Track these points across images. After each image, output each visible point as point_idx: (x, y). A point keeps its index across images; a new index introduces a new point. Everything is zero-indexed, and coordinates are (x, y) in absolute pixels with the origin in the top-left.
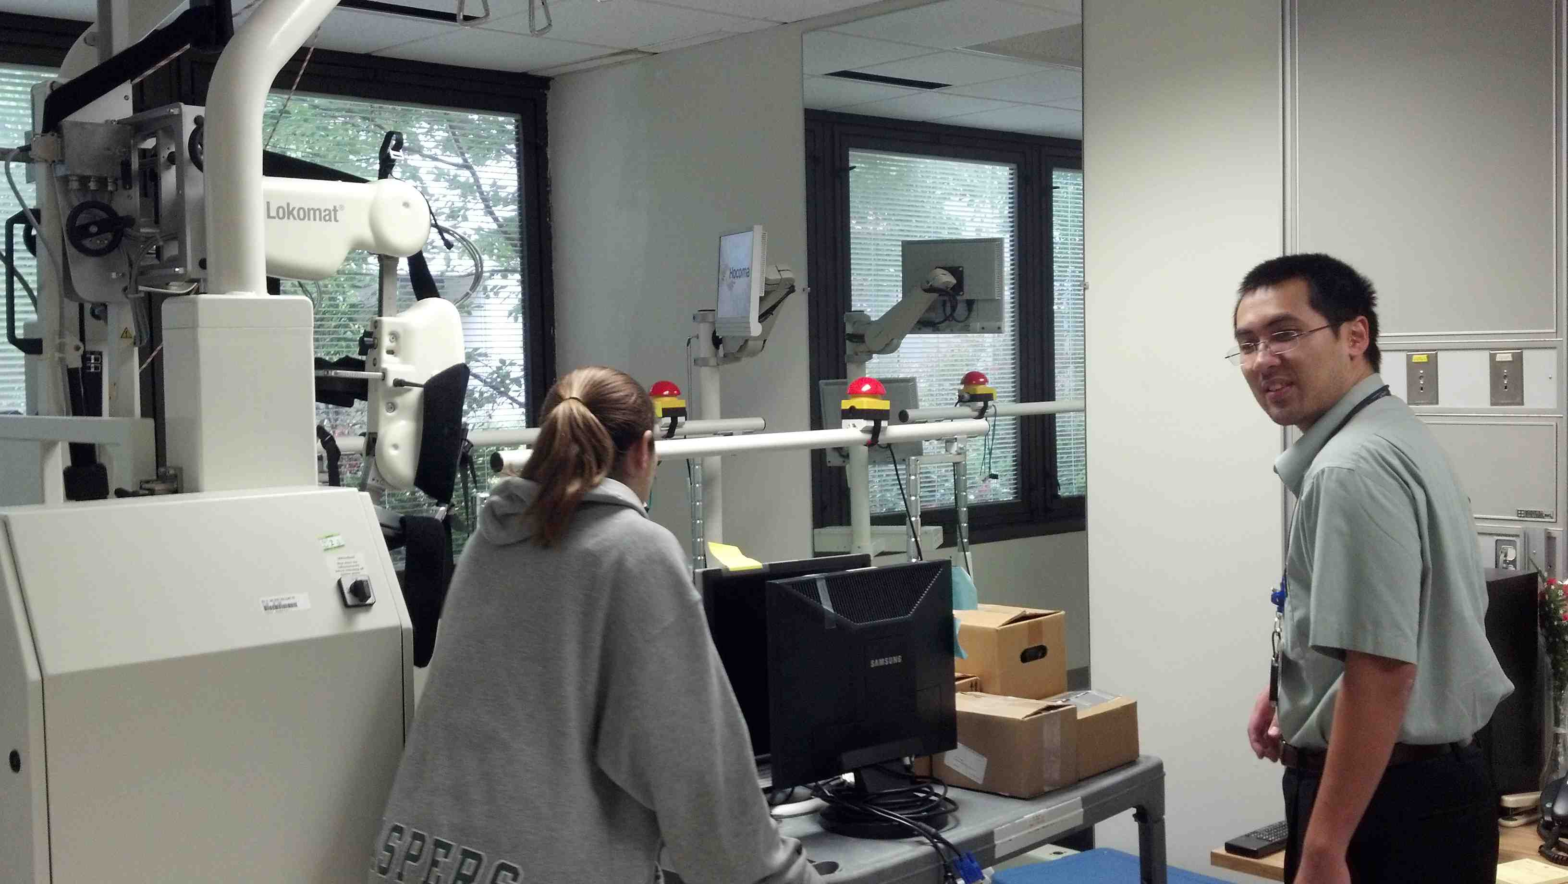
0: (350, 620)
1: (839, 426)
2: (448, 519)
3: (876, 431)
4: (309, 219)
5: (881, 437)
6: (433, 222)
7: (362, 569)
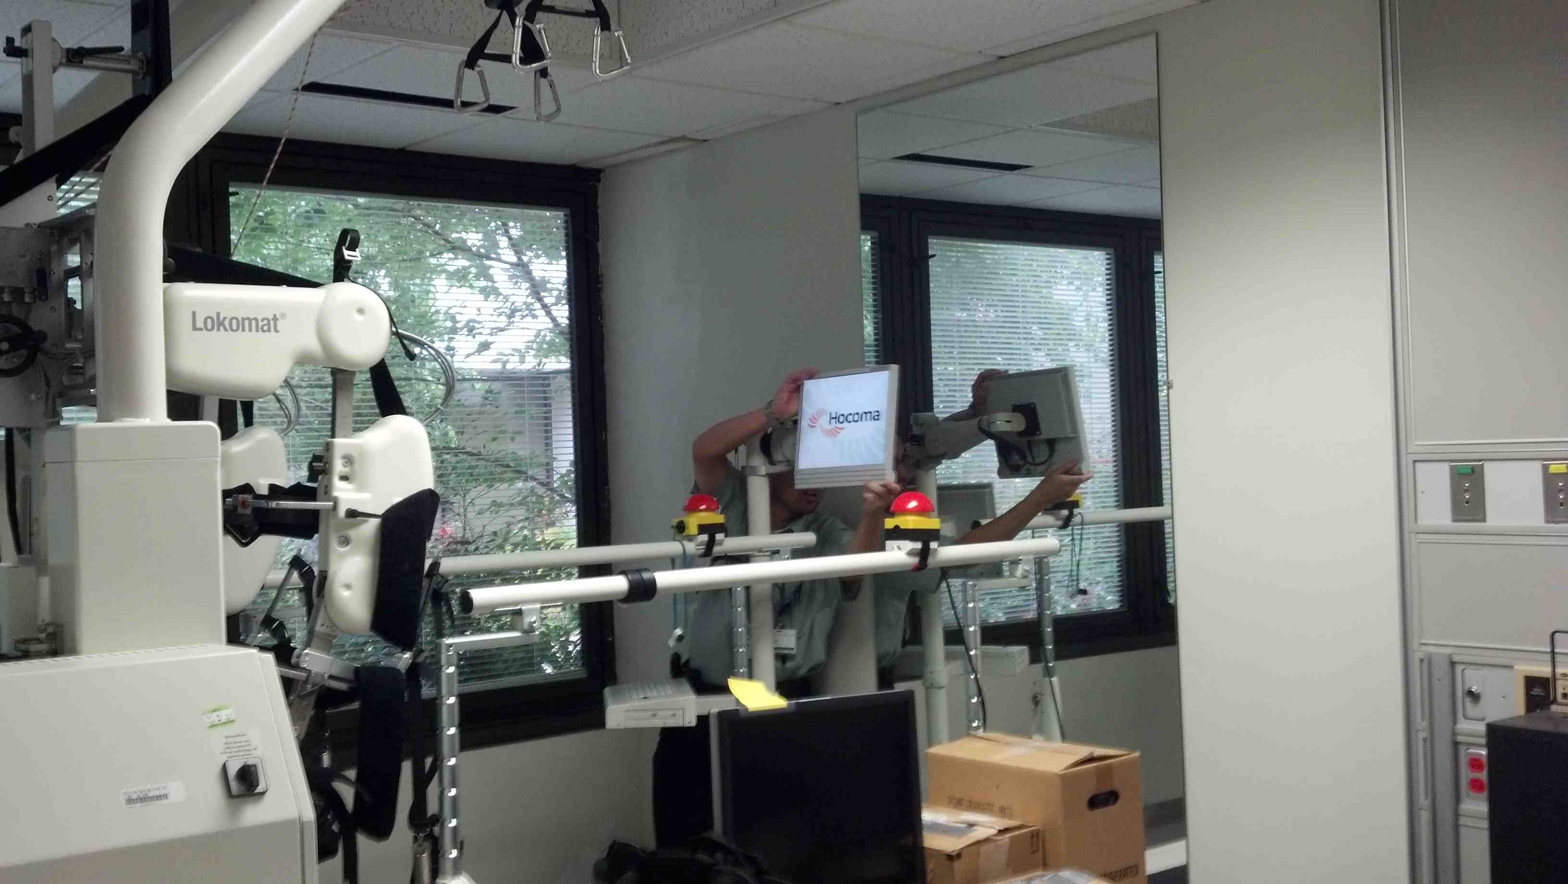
0: (234, 813)
3: (924, 554)
4: (243, 330)
5: (931, 561)
6: (394, 329)
7: (255, 749)
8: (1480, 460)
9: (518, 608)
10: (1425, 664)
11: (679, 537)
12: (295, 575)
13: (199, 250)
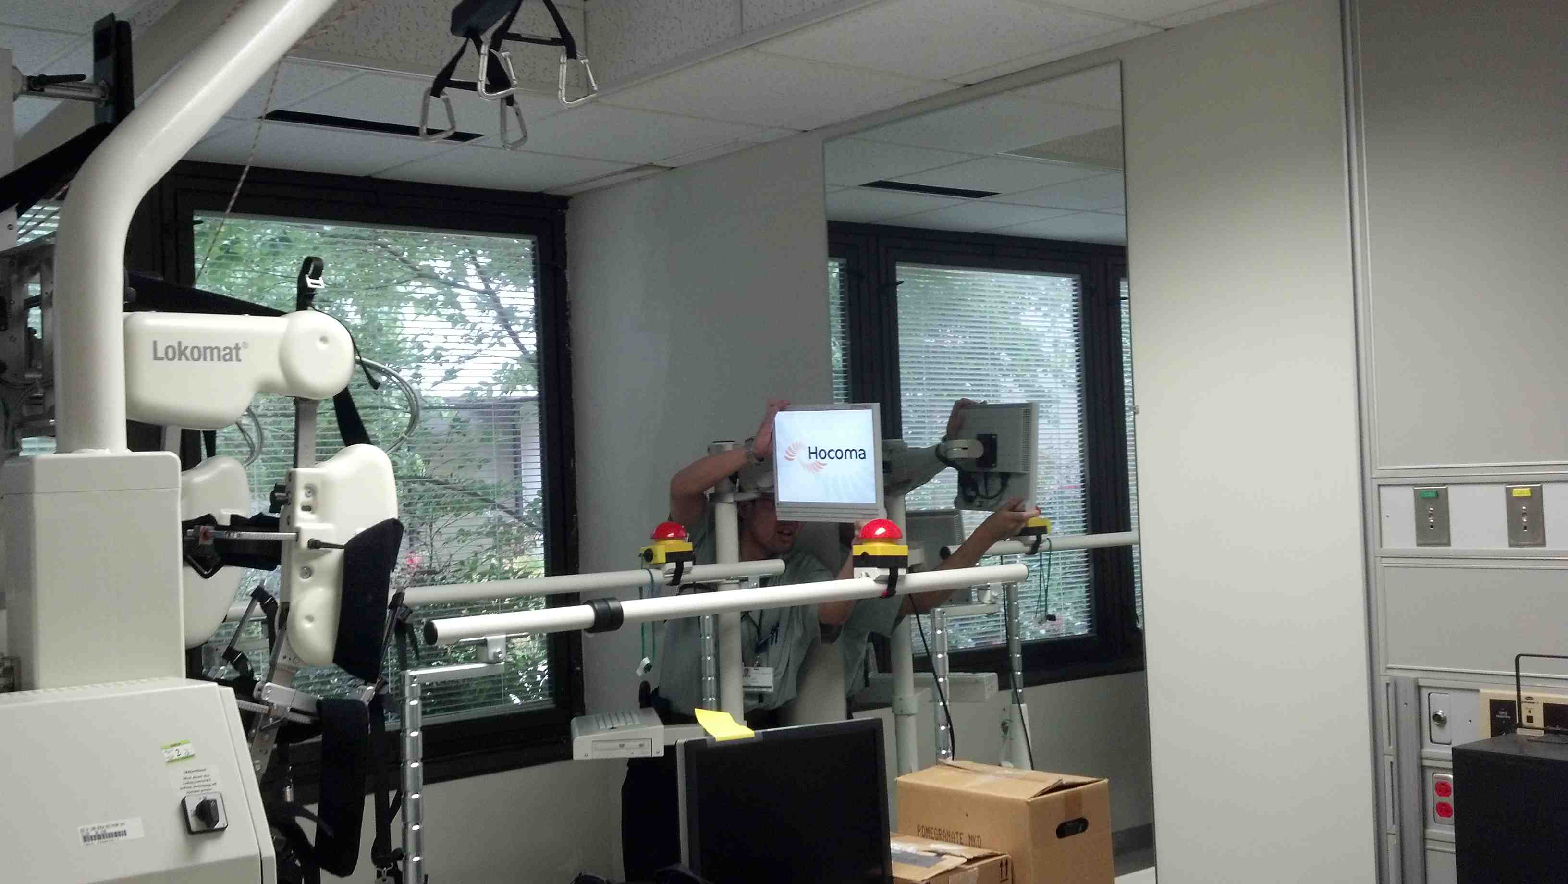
0: (193, 850)
1: (851, 576)
2: (378, 701)
3: (892, 581)
4: (205, 359)
5: (899, 588)
6: (358, 358)
7: (215, 784)
8: (1444, 484)
9: (483, 638)
10: (1391, 689)
11: (647, 565)
12: (258, 606)
13: (160, 279)
